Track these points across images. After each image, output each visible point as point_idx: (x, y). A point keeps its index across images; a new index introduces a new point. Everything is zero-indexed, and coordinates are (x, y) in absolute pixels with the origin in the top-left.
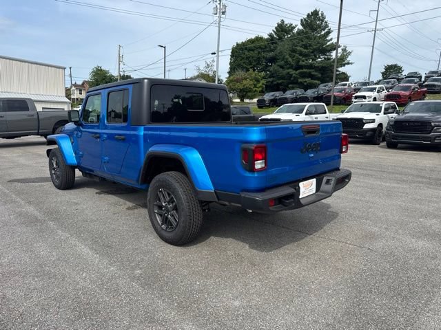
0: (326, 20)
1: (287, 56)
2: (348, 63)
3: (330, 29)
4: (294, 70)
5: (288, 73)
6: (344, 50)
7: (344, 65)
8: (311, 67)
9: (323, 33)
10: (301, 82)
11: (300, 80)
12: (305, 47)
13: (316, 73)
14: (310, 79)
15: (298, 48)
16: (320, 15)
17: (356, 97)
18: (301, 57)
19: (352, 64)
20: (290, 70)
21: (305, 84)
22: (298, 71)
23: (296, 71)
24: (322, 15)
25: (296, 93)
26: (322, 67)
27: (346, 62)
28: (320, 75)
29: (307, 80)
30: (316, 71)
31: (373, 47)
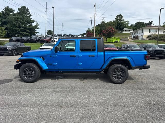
0: (29, 11)
1: (14, 22)
2: (39, 28)
3: (31, 15)
4: (18, 28)
5: (15, 29)
6: (37, 23)
7: (37, 29)
8: (25, 28)
9: (28, 15)
10: (22, 33)
11: (21, 32)
12: (22, 19)
13: (28, 31)
14: (25, 32)
15: (19, 20)
16: (26, 8)
17: (52, 41)
18: (21, 23)
19: (40, 28)
20: (16, 28)
21: (24, 34)
22: (20, 29)
23: (19, 29)
24: (27, 8)
25: (27, 38)
26: (30, 28)
27: (38, 27)
28: (29, 31)
29: (24, 33)
30: (28, 30)
31: (46, 23)
